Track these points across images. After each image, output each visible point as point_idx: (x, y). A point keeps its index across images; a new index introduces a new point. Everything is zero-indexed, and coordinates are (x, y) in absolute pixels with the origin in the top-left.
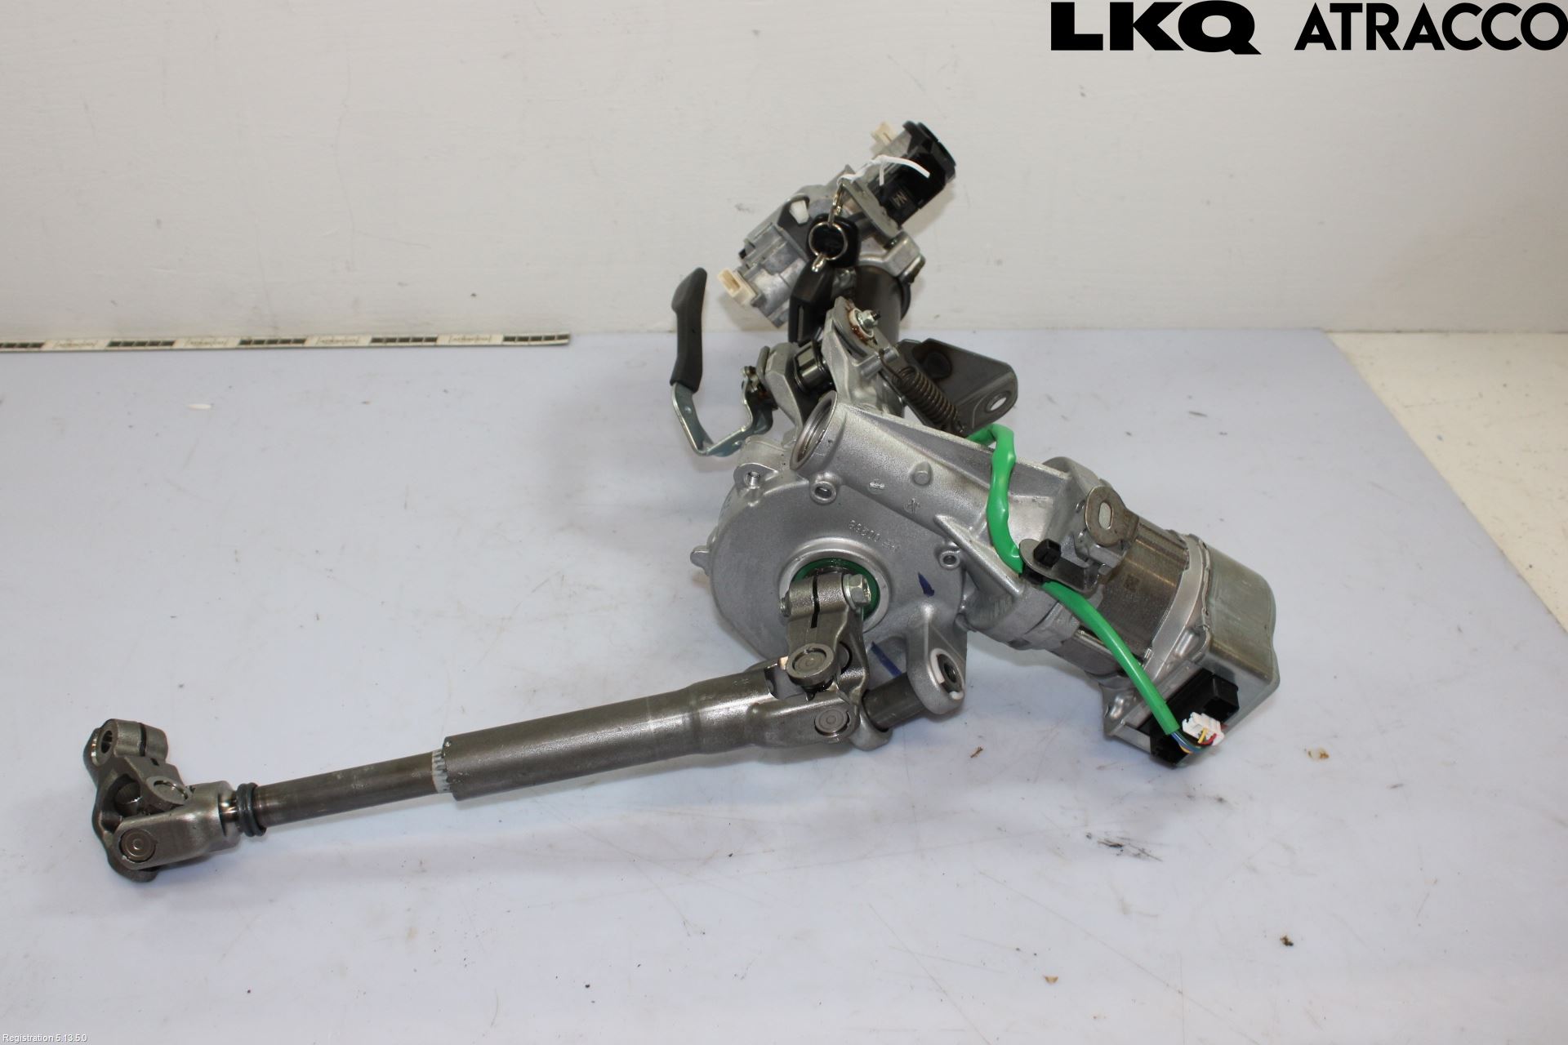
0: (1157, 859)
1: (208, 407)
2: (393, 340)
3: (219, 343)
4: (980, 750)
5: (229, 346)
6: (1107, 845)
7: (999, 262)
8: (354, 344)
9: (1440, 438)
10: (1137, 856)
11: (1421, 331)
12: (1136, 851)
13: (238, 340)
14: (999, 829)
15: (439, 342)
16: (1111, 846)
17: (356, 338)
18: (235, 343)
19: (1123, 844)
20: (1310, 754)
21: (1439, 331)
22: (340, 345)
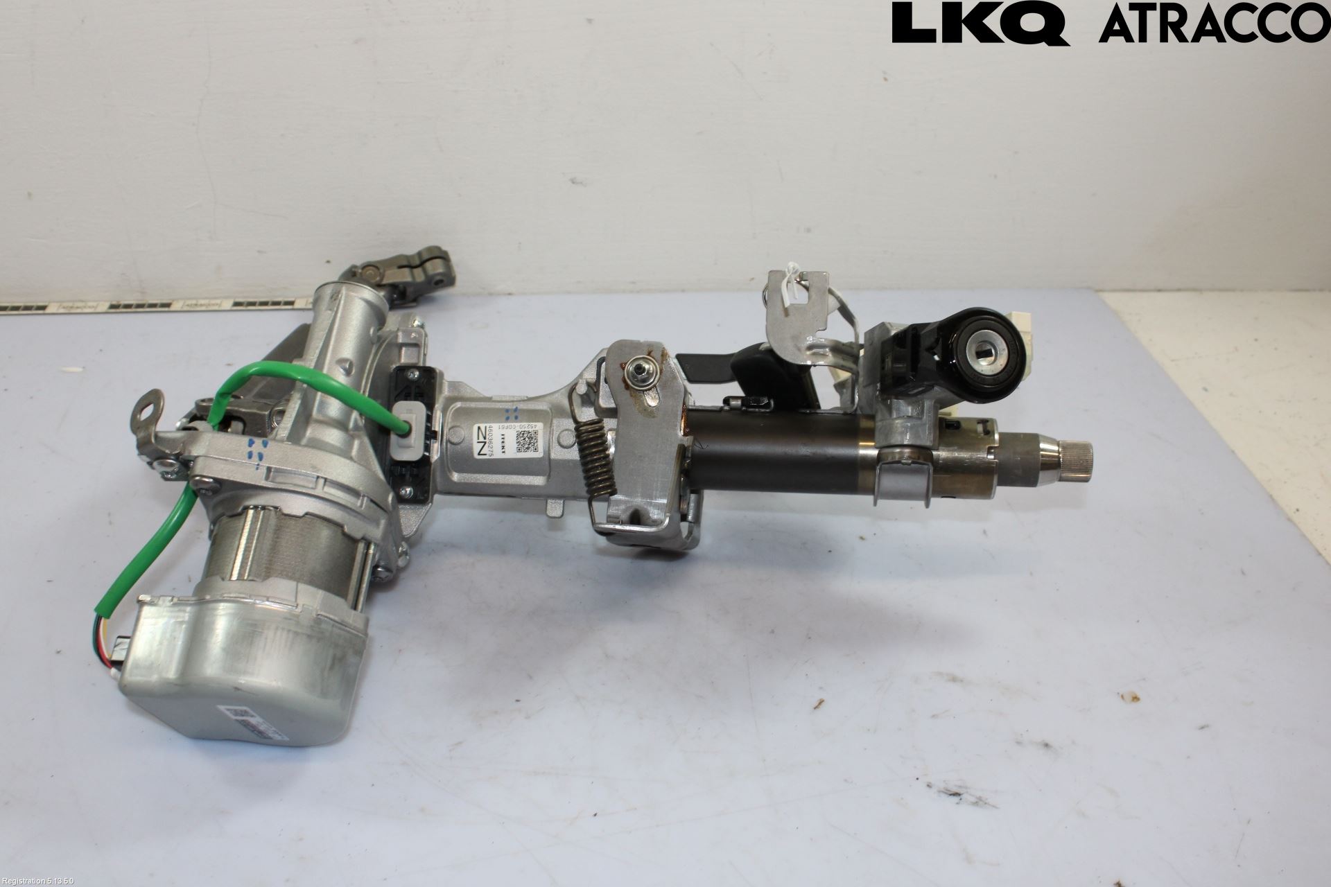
0: (993, 806)
1: (81, 370)
2: (253, 304)
3: (90, 307)
4: (821, 702)
5: (99, 310)
6: (946, 793)
7: (809, 230)
8: (216, 308)
9: (1206, 390)
10: (976, 804)
11: (1179, 290)
12: (973, 799)
13: (107, 305)
14: (846, 780)
15: (296, 306)
16: (951, 795)
17: (218, 301)
18: (104, 307)
19: (962, 792)
20: (1122, 697)
21: (1194, 290)
22: (203, 308)
